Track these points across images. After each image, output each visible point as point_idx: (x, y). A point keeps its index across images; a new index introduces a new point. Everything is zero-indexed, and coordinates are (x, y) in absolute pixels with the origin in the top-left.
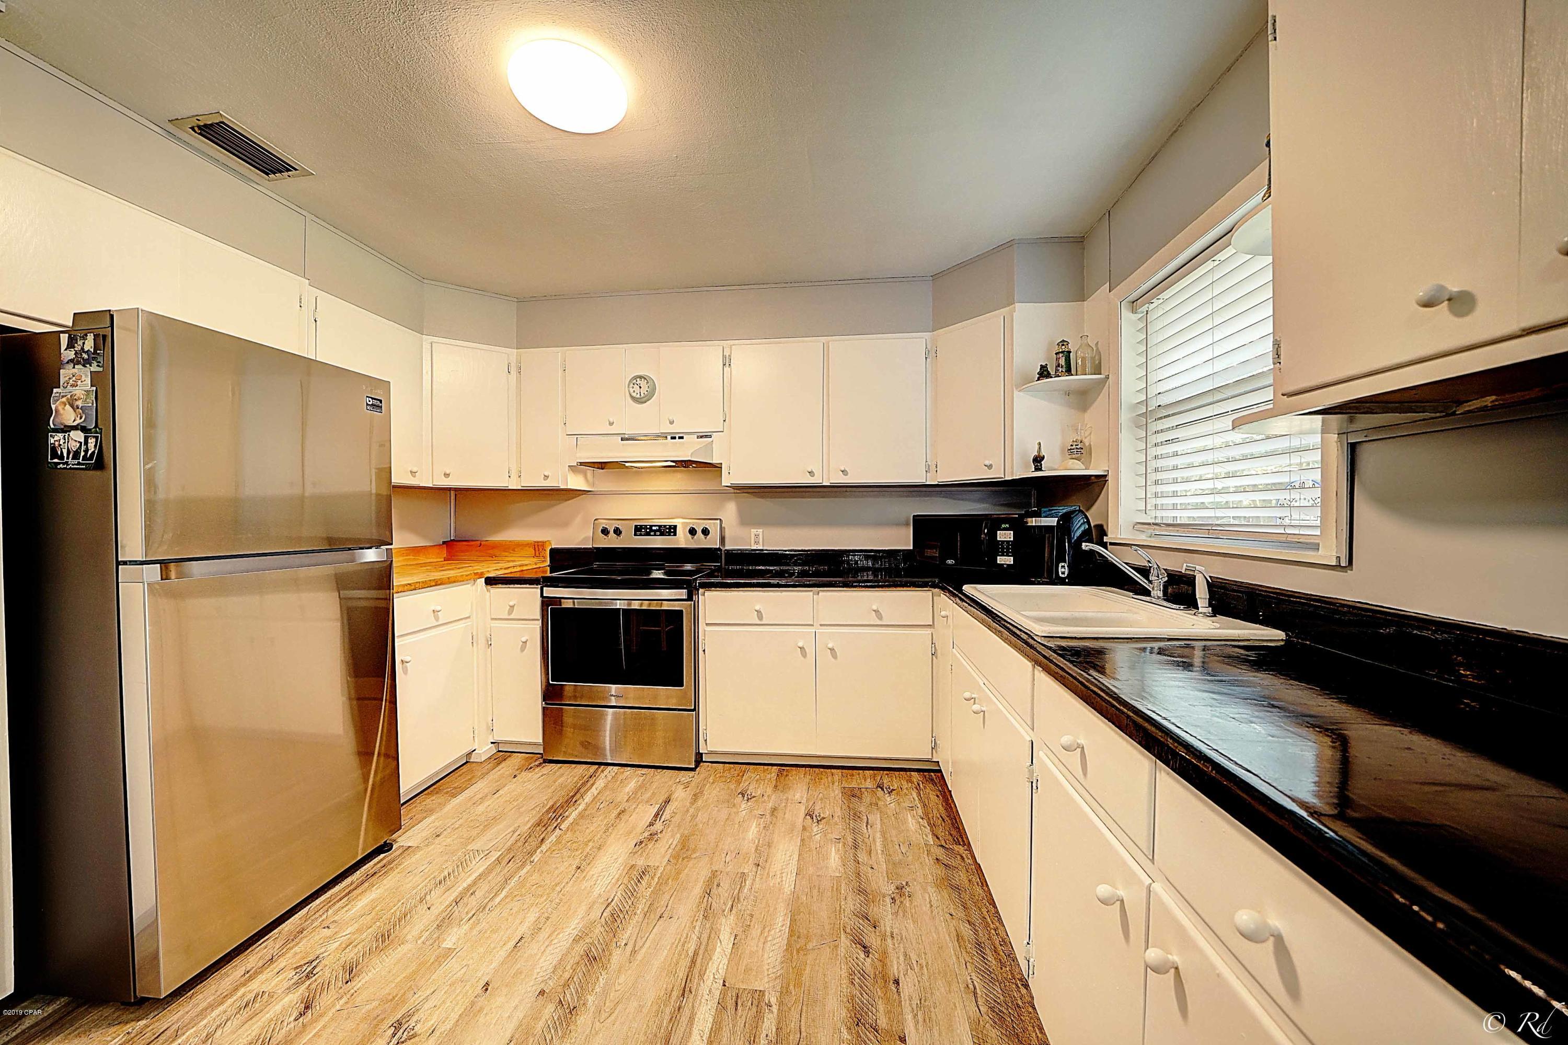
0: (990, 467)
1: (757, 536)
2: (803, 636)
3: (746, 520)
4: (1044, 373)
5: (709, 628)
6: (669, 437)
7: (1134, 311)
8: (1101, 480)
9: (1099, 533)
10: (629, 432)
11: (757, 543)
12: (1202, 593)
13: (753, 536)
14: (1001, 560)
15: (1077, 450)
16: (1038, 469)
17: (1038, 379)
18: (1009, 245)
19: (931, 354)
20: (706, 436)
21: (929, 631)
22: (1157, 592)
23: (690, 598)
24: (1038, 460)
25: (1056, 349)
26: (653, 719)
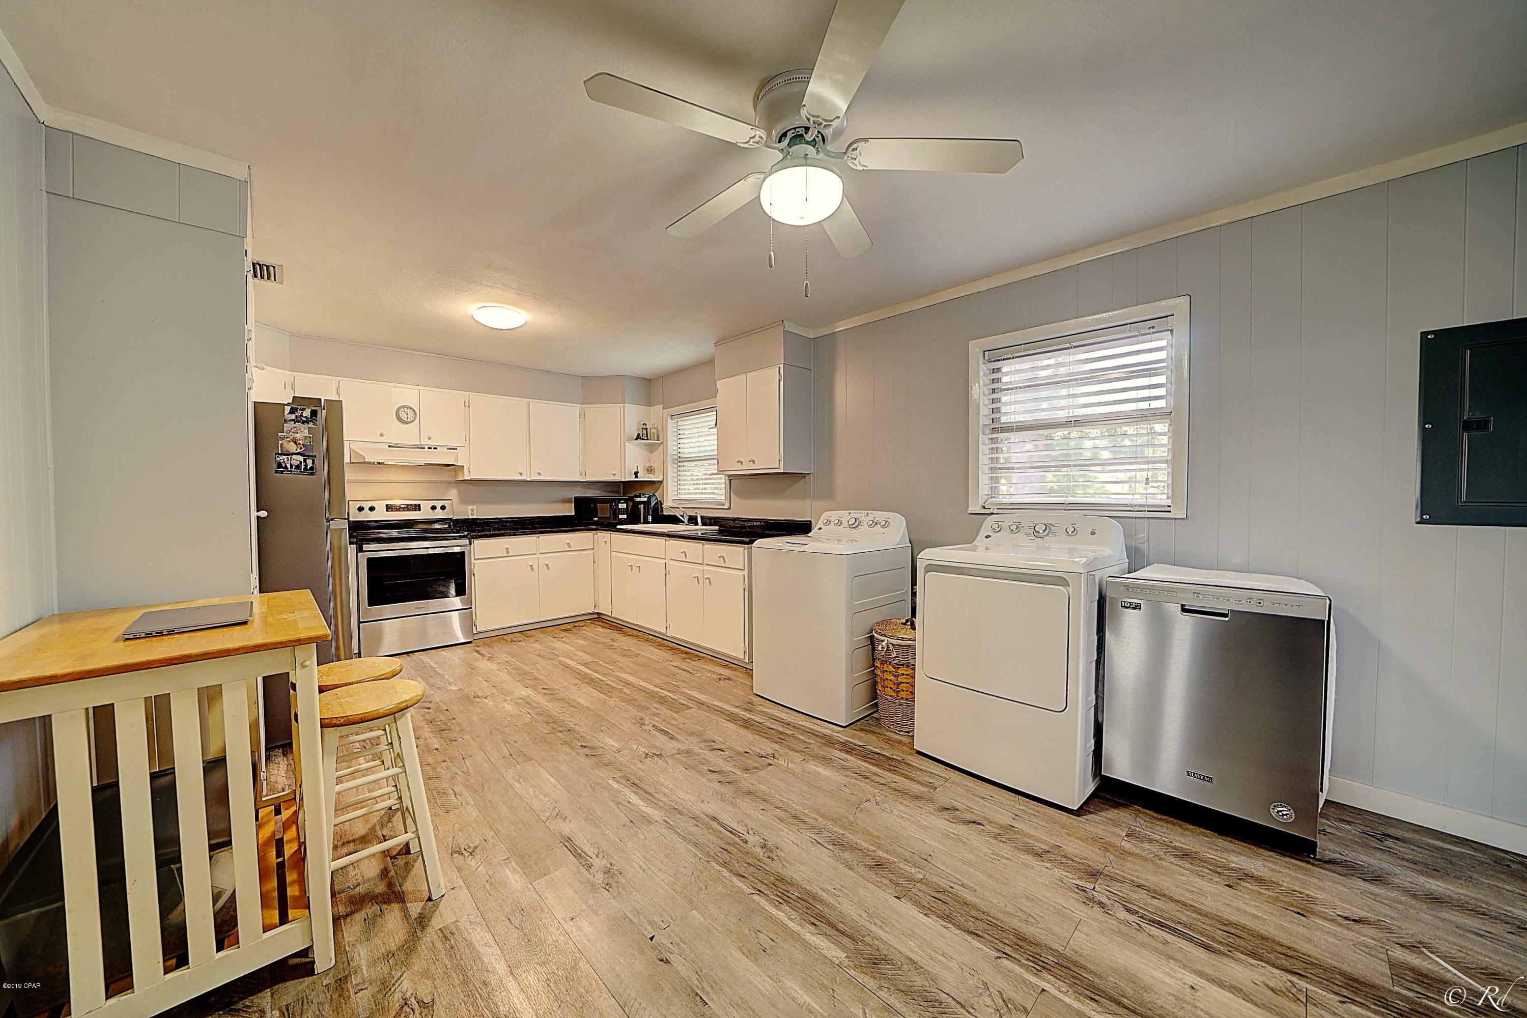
0: (614, 475)
1: (472, 510)
2: (531, 560)
3: (464, 500)
4: (638, 437)
5: (476, 562)
6: (426, 447)
7: (672, 419)
8: (661, 482)
9: (659, 504)
10: (394, 442)
11: (473, 514)
12: (699, 520)
13: (470, 511)
14: (620, 517)
15: (650, 470)
16: (636, 477)
17: (636, 439)
18: (622, 377)
19: (582, 416)
20: (453, 449)
21: (591, 552)
22: (686, 522)
23: (470, 543)
24: (636, 474)
25: (642, 426)
26: (450, 617)
